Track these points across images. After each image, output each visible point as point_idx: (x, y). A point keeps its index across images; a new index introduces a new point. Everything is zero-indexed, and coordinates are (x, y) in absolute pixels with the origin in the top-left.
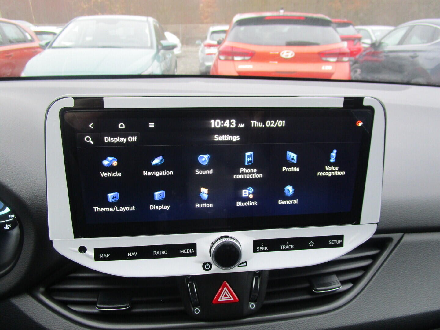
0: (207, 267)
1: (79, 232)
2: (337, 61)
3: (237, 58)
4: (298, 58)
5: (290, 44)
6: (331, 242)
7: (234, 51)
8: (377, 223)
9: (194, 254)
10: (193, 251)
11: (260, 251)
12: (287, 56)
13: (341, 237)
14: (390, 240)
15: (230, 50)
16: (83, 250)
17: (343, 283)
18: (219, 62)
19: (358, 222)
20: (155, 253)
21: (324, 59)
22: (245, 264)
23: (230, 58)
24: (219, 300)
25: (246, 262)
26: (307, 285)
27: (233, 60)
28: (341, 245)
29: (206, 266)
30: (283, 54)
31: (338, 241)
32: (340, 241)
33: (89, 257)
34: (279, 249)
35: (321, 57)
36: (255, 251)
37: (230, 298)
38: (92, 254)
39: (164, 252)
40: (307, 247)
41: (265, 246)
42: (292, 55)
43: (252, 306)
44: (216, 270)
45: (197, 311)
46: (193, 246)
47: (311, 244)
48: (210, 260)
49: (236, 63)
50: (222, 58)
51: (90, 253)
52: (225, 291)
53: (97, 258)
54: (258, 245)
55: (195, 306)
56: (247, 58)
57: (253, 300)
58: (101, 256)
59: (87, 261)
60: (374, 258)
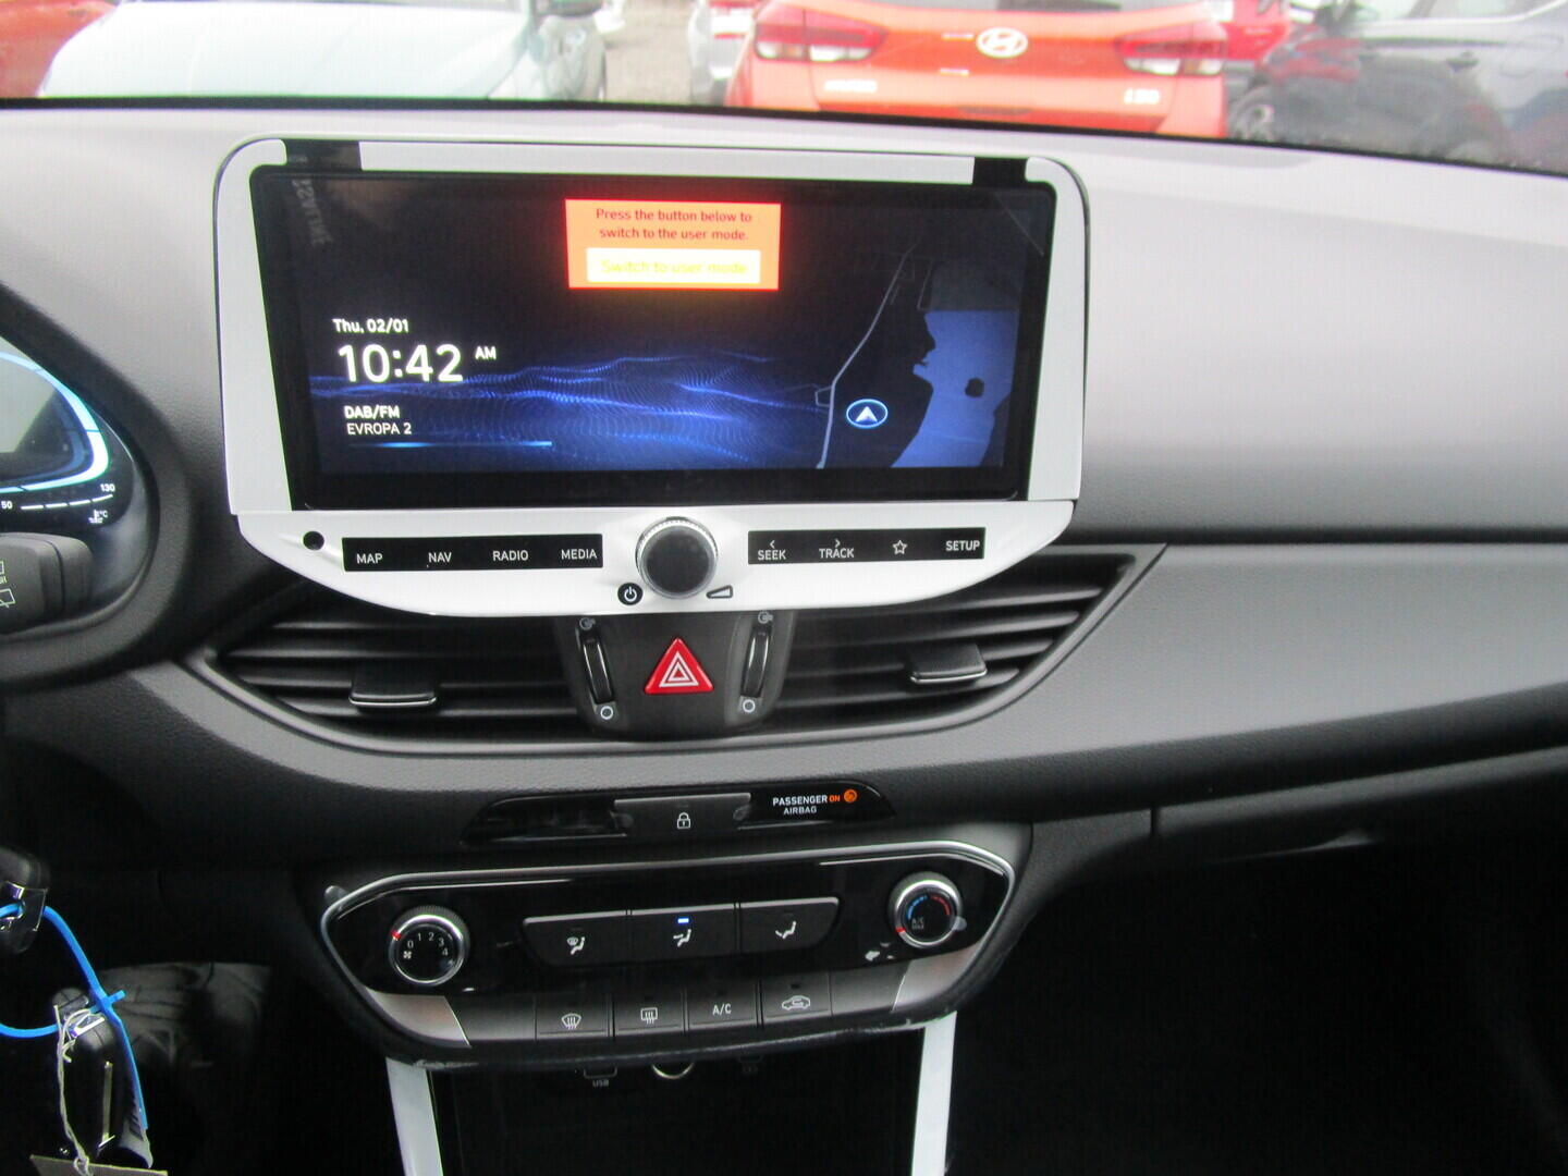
0: (630, 596)
2: (1181, 74)
3: (819, 54)
4: (1042, 59)
5: (1012, 5)
6: (952, 546)
8: (1075, 502)
9: (597, 563)
10: (593, 554)
11: (765, 562)
12: (1002, 48)
13: (977, 534)
14: (1127, 560)
15: (795, 22)
16: (313, 540)
17: (994, 667)
18: (757, 65)
19: (1021, 494)
20: (496, 555)
21: (1133, 63)
22: (727, 593)
23: (797, 51)
24: (662, 684)
25: (729, 587)
26: (897, 666)
27: (806, 60)
28: (978, 554)
29: (627, 592)
30: (985, 41)
31: (970, 542)
32: (975, 544)
33: (332, 560)
34: (815, 558)
35: (1120, 55)
36: (753, 559)
37: (688, 680)
38: (339, 554)
39: (523, 555)
40: (888, 555)
41: (778, 547)
42: (1019, 44)
43: (748, 706)
44: (652, 602)
45: (606, 713)
46: (594, 542)
47: (900, 547)
48: (636, 575)
49: (816, 71)
50: (768, 50)
51: (334, 550)
52: (678, 662)
53: (351, 565)
54: (761, 545)
55: (600, 702)
56: (858, 53)
57: (749, 691)
58: (360, 559)
59: (326, 569)
60: (1083, 607)
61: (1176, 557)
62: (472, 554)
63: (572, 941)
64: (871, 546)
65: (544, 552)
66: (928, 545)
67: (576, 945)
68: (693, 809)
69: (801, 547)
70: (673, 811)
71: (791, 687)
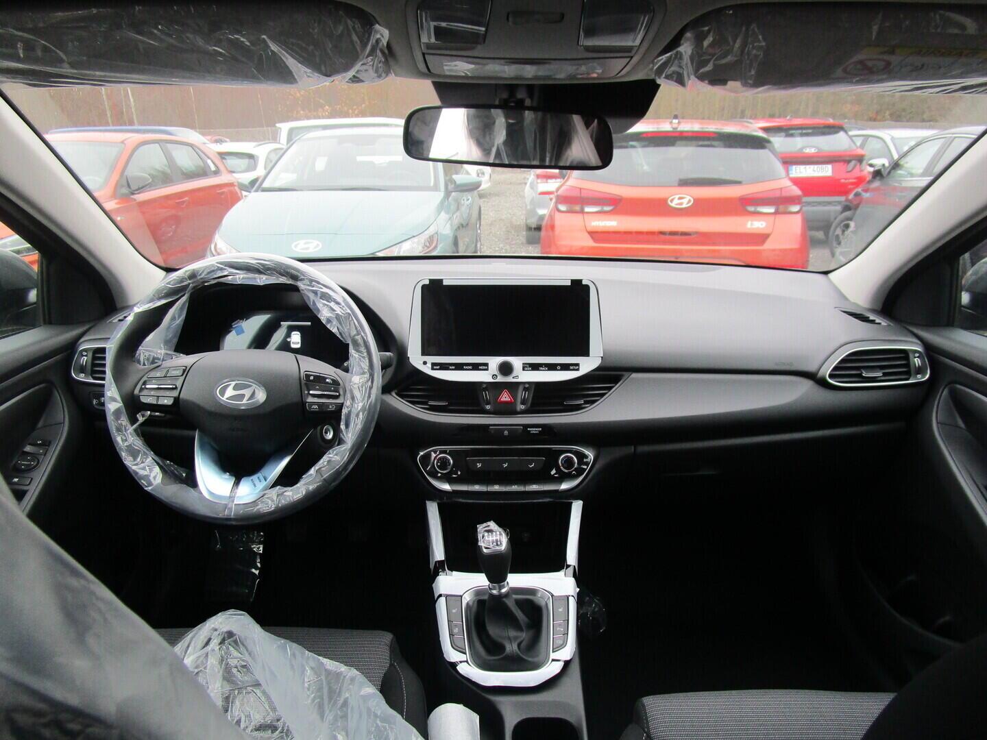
0: (494, 378)
1: (424, 353)
2: (776, 213)
3: (589, 209)
4: (701, 208)
5: (685, 183)
6: (571, 368)
7: (584, 194)
8: (602, 357)
9: (487, 370)
10: (486, 367)
11: (526, 370)
12: (681, 204)
13: (577, 365)
14: (620, 376)
15: (576, 194)
16: (425, 363)
17: (586, 402)
18: (557, 214)
19: (588, 354)
20: (464, 367)
21: (751, 209)
22: (517, 377)
23: (577, 208)
24: (502, 400)
26: (561, 400)
27: (582, 212)
28: (578, 370)
29: (494, 376)
30: (672, 200)
31: (576, 367)
33: (428, 367)
34: (538, 370)
35: (744, 205)
36: (523, 370)
37: (508, 399)
38: (430, 366)
39: (470, 367)
40: (556, 370)
41: (529, 367)
42: (689, 201)
43: (523, 407)
44: (500, 379)
45: (488, 407)
46: (486, 365)
47: (559, 367)
48: (496, 372)
49: (586, 216)
50: (562, 208)
51: (429, 365)
52: (505, 395)
53: (433, 369)
54: (526, 367)
55: (487, 404)
56: (607, 208)
57: (523, 403)
58: (435, 367)
59: (427, 370)
60: (610, 388)
61: (634, 375)
62: (459, 367)
63: (478, 464)
64: (552, 367)
65: (476, 367)
66: (565, 367)
67: (479, 465)
68: (508, 430)
69: (535, 367)
70: (503, 431)
71: (533, 404)
